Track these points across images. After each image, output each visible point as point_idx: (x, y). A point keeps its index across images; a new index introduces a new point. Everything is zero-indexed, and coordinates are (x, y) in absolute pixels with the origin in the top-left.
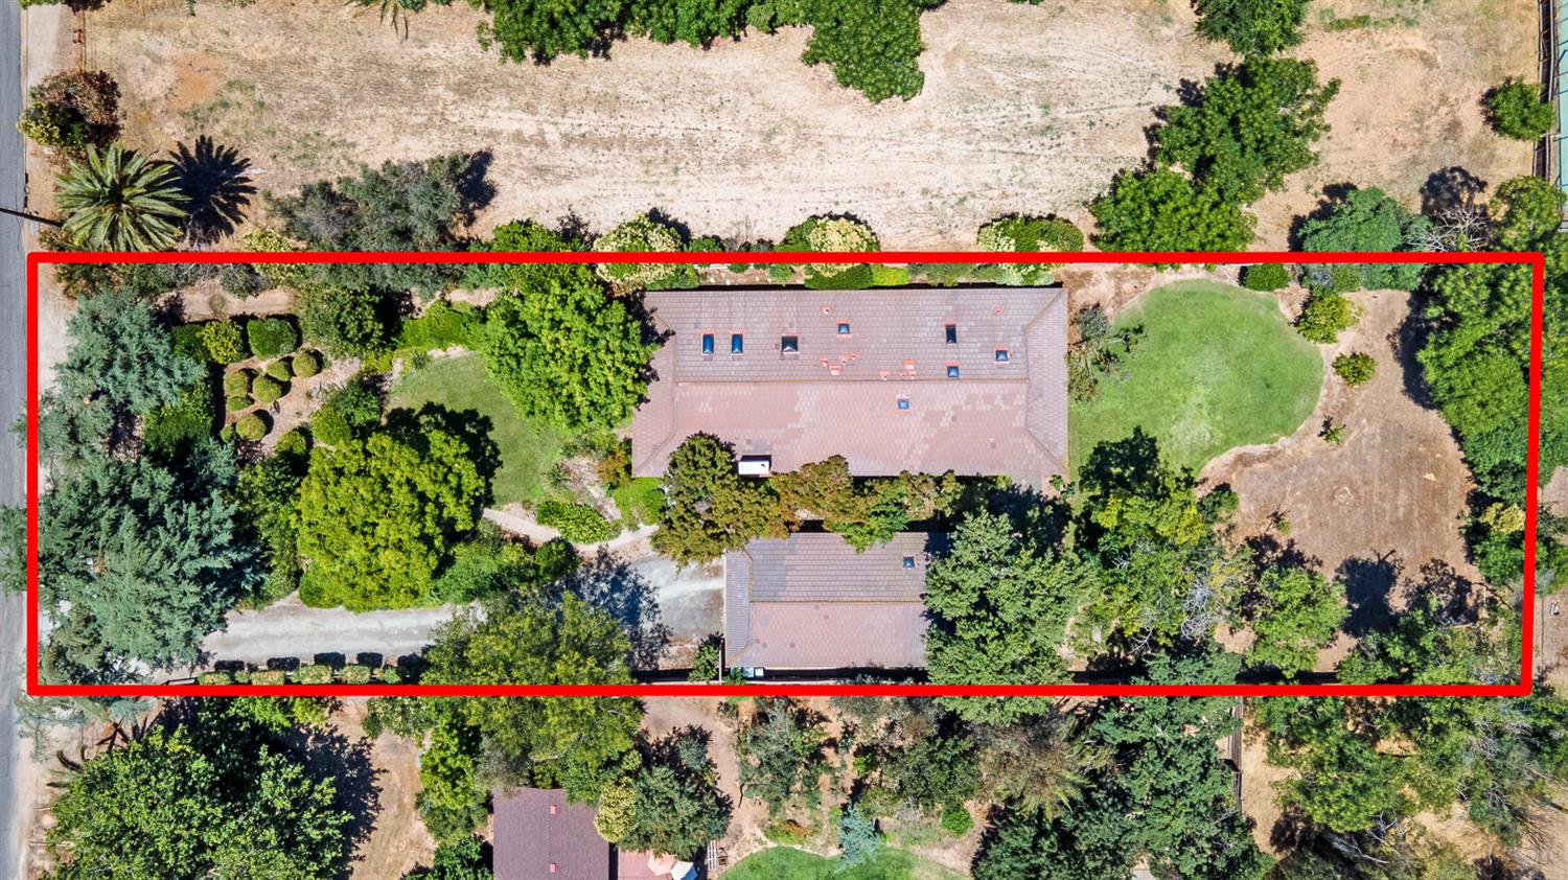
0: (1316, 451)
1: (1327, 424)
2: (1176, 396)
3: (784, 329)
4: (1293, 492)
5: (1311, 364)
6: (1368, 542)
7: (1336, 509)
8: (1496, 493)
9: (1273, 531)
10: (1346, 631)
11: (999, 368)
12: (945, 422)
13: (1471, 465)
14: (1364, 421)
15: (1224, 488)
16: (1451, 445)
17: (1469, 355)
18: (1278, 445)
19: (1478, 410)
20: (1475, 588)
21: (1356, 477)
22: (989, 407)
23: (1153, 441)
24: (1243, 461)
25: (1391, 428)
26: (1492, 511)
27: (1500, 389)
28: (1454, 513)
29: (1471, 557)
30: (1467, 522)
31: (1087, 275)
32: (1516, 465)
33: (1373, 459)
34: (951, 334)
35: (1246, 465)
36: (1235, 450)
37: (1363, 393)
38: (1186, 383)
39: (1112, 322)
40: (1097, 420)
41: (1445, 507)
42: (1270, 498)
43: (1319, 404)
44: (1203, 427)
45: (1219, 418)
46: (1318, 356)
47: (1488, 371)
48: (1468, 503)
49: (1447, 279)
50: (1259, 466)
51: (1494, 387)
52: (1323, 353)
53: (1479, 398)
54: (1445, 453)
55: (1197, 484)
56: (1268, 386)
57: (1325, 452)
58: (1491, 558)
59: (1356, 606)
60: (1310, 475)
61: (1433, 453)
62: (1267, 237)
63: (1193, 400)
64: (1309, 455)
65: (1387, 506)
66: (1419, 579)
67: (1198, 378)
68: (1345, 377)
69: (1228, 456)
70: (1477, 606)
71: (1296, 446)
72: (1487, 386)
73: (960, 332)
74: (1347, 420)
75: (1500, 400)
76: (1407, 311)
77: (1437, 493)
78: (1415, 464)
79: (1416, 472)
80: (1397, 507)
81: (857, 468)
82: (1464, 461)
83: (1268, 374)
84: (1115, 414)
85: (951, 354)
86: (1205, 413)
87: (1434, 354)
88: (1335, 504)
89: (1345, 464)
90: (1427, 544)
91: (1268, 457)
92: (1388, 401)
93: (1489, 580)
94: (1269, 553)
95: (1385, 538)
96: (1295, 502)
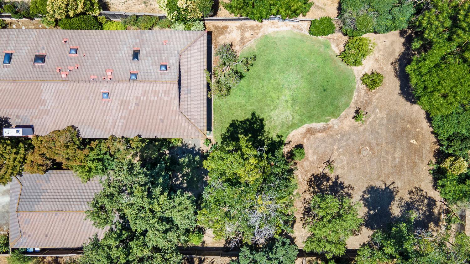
0: (351, 127)
1: (357, 112)
2: (274, 95)
3: (38, 51)
4: (338, 149)
5: (349, 78)
6: (379, 177)
7: (361, 159)
8: (450, 151)
9: (326, 171)
10: (367, 226)
11: (161, 74)
12: (132, 107)
13: (436, 135)
14: (378, 110)
15: (300, 147)
16: (425, 124)
17: (437, 66)
18: (330, 123)
19: (442, 100)
20: (438, 204)
21: (373, 141)
22: (156, 98)
23: (262, 120)
24: (310, 132)
25: (392, 114)
26: (448, 162)
27: (456, 86)
28: (426, 162)
29: (435, 187)
30: (435, 167)
31: (225, 28)
32: (463, 135)
33: (382, 131)
34: (136, 55)
35: (312, 134)
36: (306, 126)
37: (378, 94)
38: (279, 89)
39: (238, 54)
40: (230, 109)
41: (421, 158)
42: (325, 152)
43: (353, 100)
44: (288, 113)
45: (297, 108)
46: (352, 74)
47: (449, 74)
48: (434, 156)
49: (424, 16)
50: (319, 135)
51: (452, 85)
52: (355, 73)
53: (443, 91)
54: (422, 128)
55: (285, 145)
56: (325, 90)
57: (356, 127)
58: (448, 189)
59: (372, 212)
60: (347, 140)
61: (415, 128)
62: (326, 7)
63: (283, 98)
64: (347, 128)
65: (390, 158)
66: (407, 198)
67: (286, 86)
68: (367, 86)
69: (302, 129)
70: (440, 214)
71: (340, 124)
72: (448, 84)
73: (141, 55)
74: (368, 110)
75: (456, 93)
76: (403, 49)
77: (417, 151)
78: (405, 134)
79: (405, 139)
80: (395, 158)
81: (85, 134)
82: (432, 133)
83: (325, 84)
84: (240, 105)
85: (134, 66)
86: (289, 105)
87: (416, 67)
88: (361, 156)
89: (367, 134)
90: (411, 179)
91: (324, 130)
92: (391, 100)
93: (445, 200)
94: (325, 183)
95: (388, 175)
96: (339, 155)
